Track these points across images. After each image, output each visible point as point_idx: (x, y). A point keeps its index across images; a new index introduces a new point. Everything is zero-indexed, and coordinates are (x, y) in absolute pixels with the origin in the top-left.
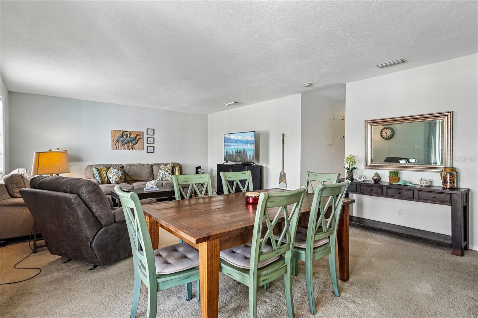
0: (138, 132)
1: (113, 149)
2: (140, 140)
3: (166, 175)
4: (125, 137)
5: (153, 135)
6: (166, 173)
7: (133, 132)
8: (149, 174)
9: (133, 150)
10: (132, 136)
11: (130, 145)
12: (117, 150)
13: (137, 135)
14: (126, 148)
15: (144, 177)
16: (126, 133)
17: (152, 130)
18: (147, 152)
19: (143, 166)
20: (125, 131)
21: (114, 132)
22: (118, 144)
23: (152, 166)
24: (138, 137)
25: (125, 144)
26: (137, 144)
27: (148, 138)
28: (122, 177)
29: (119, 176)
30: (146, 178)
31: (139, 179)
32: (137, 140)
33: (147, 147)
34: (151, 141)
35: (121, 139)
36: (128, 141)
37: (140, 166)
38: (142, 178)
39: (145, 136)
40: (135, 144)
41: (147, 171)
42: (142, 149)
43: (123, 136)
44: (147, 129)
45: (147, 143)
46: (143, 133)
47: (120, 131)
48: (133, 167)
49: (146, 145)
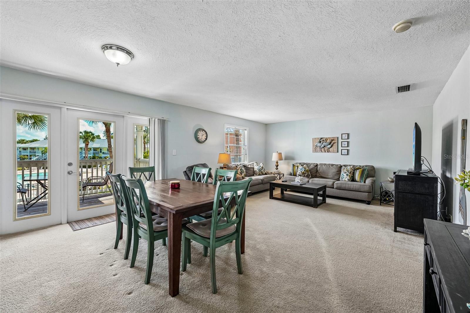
0: (333, 137)
1: (313, 152)
2: (335, 144)
3: (344, 176)
4: (322, 142)
5: (348, 139)
6: (344, 174)
7: (328, 138)
8: (335, 173)
9: (328, 153)
10: (328, 141)
11: (326, 149)
12: (316, 153)
13: (333, 140)
14: (323, 151)
15: (330, 176)
16: (323, 139)
17: (347, 135)
18: (342, 154)
19: (332, 166)
20: (322, 138)
21: (314, 139)
22: (317, 148)
23: (341, 167)
24: (333, 142)
25: (322, 148)
26: (332, 148)
27: (343, 142)
28: (305, 173)
29: (302, 172)
30: (331, 176)
31: (325, 176)
32: (331, 145)
33: (342, 150)
34: (345, 145)
35: (319, 145)
36: (324, 146)
37: (329, 166)
38: (328, 176)
39: (340, 140)
40: (331, 148)
41: (333, 171)
42: (337, 152)
43: (320, 142)
44: (342, 134)
45: (342, 147)
46: (338, 138)
47: (319, 138)
48: (323, 166)
49: (340, 148)
